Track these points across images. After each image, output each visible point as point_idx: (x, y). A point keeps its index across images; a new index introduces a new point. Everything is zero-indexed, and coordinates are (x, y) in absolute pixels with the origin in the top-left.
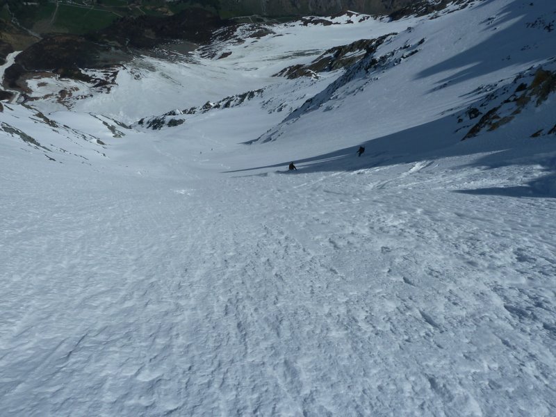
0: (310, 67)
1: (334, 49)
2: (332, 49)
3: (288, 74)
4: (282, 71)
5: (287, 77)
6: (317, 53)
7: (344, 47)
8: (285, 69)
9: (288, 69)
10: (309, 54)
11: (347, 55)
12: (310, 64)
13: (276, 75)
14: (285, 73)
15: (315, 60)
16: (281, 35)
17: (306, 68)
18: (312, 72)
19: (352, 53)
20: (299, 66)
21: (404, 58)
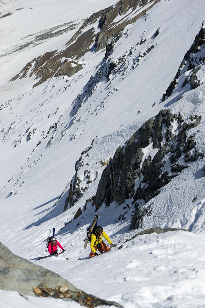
0: (67, 53)
1: (95, 15)
2: (92, 16)
3: (35, 70)
4: (26, 69)
5: (34, 76)
6: (71, 28)
7: (108, 10)
8: (29, 65)
9: (33, 64)
10: (59, 33)
11: (116, 20)
12: (65, 48)
13: (17, 76)
14: (30, 71)
15: (72, 40)
16: (9, 14)
17: (61, 56)
18: (70, 60)
19: (123, 16)
20: (48, 55)
21: (142, 57)
